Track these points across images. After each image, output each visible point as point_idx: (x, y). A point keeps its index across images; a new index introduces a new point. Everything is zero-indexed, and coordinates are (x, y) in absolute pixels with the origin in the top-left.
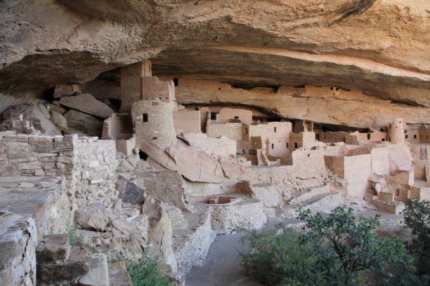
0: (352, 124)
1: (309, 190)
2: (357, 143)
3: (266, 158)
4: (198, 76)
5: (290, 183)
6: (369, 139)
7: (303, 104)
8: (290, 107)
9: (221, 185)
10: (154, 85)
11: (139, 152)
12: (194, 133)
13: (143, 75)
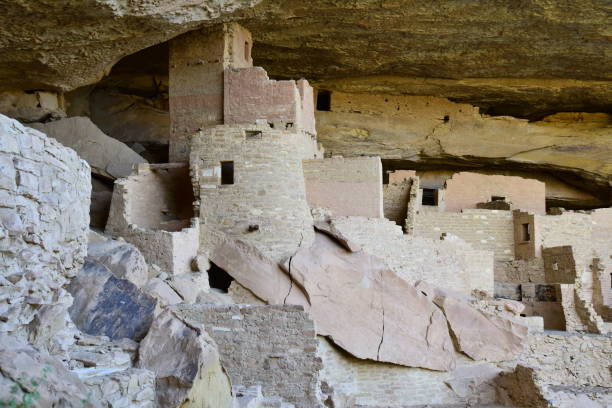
9: (448, 377)
10: (255, 88)
11: (208, 267)
12: (362, 219)
13: (226, 64)
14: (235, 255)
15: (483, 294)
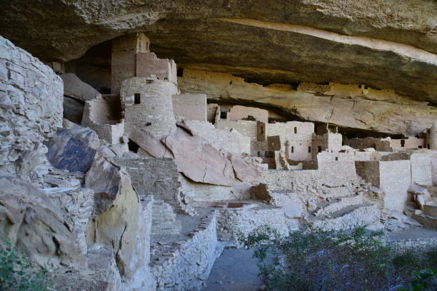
0: (382, 128)
1: (338, 200)
2: (391, 150)
3: (286, 161)
4: (206, 66)
5: (314, 191)
6: (403, 145)
7: (327, 104)
8: (311, 107)
9: (232, 189)
10: (151, 62)
11: (128, 141)
12: (198, 121)
13: (138, 51)
14: (140, 136)
15: (246, 155)
